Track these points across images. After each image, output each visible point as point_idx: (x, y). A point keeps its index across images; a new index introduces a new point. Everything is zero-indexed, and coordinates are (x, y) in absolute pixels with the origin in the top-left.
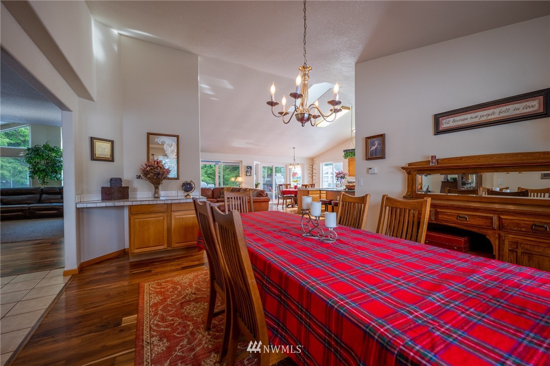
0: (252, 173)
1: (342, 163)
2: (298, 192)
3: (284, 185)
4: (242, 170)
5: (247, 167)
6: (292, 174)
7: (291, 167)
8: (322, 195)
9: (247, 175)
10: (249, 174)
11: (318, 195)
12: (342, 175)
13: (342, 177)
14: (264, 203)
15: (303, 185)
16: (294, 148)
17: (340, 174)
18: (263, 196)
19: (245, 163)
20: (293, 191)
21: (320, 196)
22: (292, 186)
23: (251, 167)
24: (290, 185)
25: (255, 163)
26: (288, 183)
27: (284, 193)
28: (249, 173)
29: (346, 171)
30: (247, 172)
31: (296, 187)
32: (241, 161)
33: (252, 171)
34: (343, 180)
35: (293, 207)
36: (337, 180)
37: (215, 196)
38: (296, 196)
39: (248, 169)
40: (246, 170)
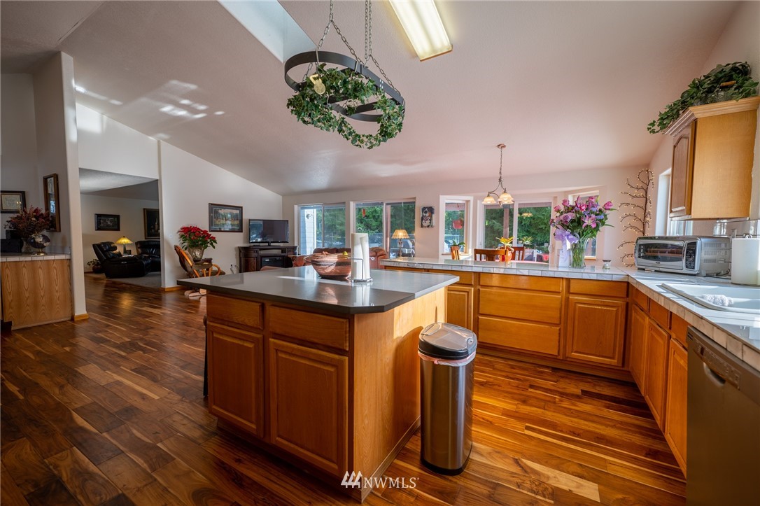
0: (435, 221)
4: (416, 217)
5: (424, 209)
9: (422, 226)
16: (501, 146)
23: (431, 210)
25: (444, 200)
28: (428, 223)
30: (422, 219)
32: (415, 198)
33: (435, 216)
39: (426, 212)
40: (421, 216)
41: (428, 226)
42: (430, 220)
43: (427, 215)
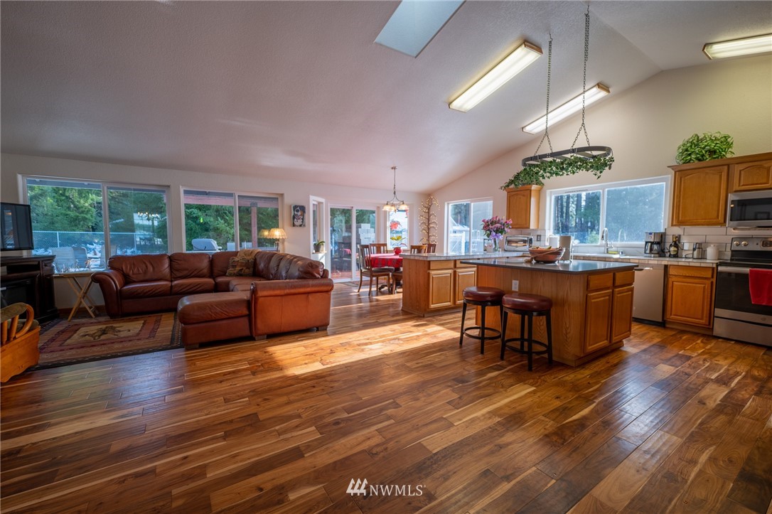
0: (306, 220)
1: (491, 203)
2: (404, 263)
3: (374, 245)
4: (285, 216)
5: (295, 207)
6: (388, 224)
7: (387, 208)
8: (458, 270)
9: (294, 225)
10: (298, 222)
11: (451, 271)
12: (498, 225)
13: (499, 231)
14: (318, 294)
15: (413, 247)
16: (394, 168)
17: (493, 222)
18: (314, 277)
19: (290, 199)
20: (391, 260)
21: (455, 272)
22: (390, 247)
23: (303, 209)
24: (385, 245)
25: (313, 200)
26: (382, 242)
27: (372, 263)
28: (300, 222)
29: (503, 218)
30: (294, 218)
31: (397, 251)
32: (282, 195)
33: (306, 215)
34: (501, 237)
35: (391, 292)
36: (488, 236)
37: (216, 271)
38: (397, 269)
39: (298, 211)
40: (293, 214)
41: (301, 226)
42: (303, 219)
43: (299, 213)
